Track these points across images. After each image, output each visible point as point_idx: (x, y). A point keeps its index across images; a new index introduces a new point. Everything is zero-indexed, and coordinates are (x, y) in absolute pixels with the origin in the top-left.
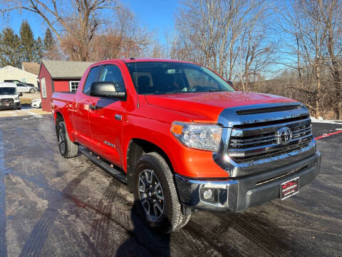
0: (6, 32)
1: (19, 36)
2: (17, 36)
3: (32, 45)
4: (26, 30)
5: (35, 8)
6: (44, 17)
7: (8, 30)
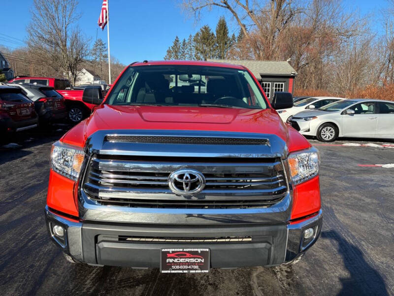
0: (204, 30)
1: (215, 34)
2: (213, 34)
3: (226, 44)
4: (223, 27)
5: (225, 3)
6: (233, 12)
7: (205, 28)
